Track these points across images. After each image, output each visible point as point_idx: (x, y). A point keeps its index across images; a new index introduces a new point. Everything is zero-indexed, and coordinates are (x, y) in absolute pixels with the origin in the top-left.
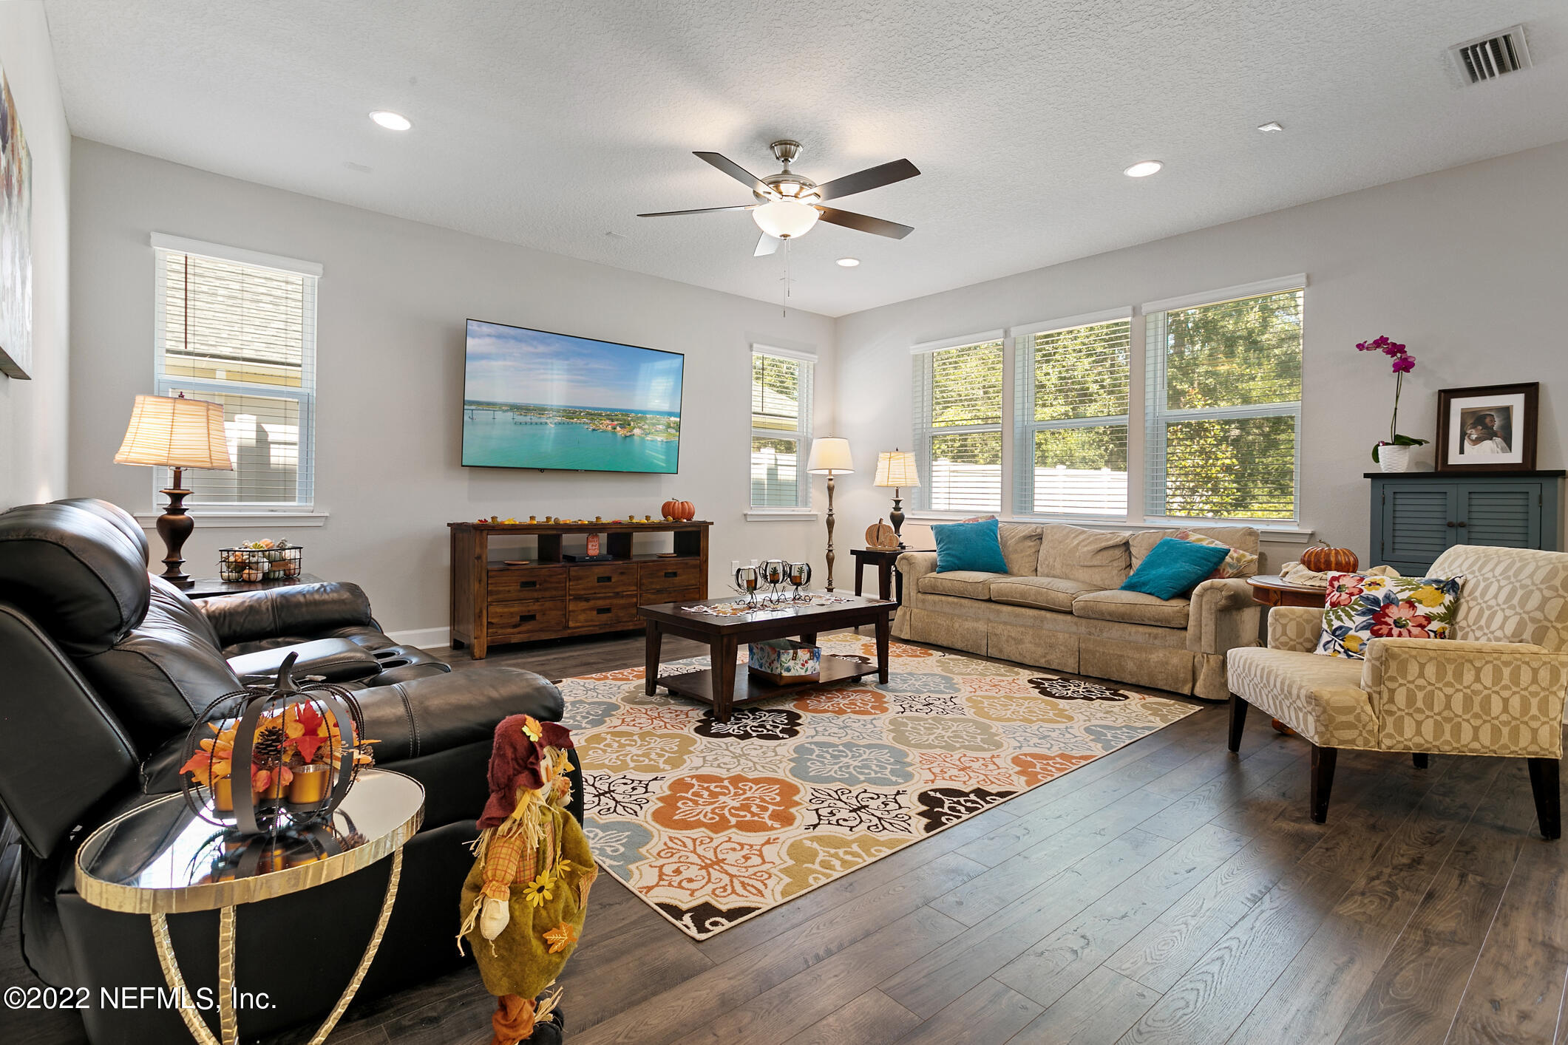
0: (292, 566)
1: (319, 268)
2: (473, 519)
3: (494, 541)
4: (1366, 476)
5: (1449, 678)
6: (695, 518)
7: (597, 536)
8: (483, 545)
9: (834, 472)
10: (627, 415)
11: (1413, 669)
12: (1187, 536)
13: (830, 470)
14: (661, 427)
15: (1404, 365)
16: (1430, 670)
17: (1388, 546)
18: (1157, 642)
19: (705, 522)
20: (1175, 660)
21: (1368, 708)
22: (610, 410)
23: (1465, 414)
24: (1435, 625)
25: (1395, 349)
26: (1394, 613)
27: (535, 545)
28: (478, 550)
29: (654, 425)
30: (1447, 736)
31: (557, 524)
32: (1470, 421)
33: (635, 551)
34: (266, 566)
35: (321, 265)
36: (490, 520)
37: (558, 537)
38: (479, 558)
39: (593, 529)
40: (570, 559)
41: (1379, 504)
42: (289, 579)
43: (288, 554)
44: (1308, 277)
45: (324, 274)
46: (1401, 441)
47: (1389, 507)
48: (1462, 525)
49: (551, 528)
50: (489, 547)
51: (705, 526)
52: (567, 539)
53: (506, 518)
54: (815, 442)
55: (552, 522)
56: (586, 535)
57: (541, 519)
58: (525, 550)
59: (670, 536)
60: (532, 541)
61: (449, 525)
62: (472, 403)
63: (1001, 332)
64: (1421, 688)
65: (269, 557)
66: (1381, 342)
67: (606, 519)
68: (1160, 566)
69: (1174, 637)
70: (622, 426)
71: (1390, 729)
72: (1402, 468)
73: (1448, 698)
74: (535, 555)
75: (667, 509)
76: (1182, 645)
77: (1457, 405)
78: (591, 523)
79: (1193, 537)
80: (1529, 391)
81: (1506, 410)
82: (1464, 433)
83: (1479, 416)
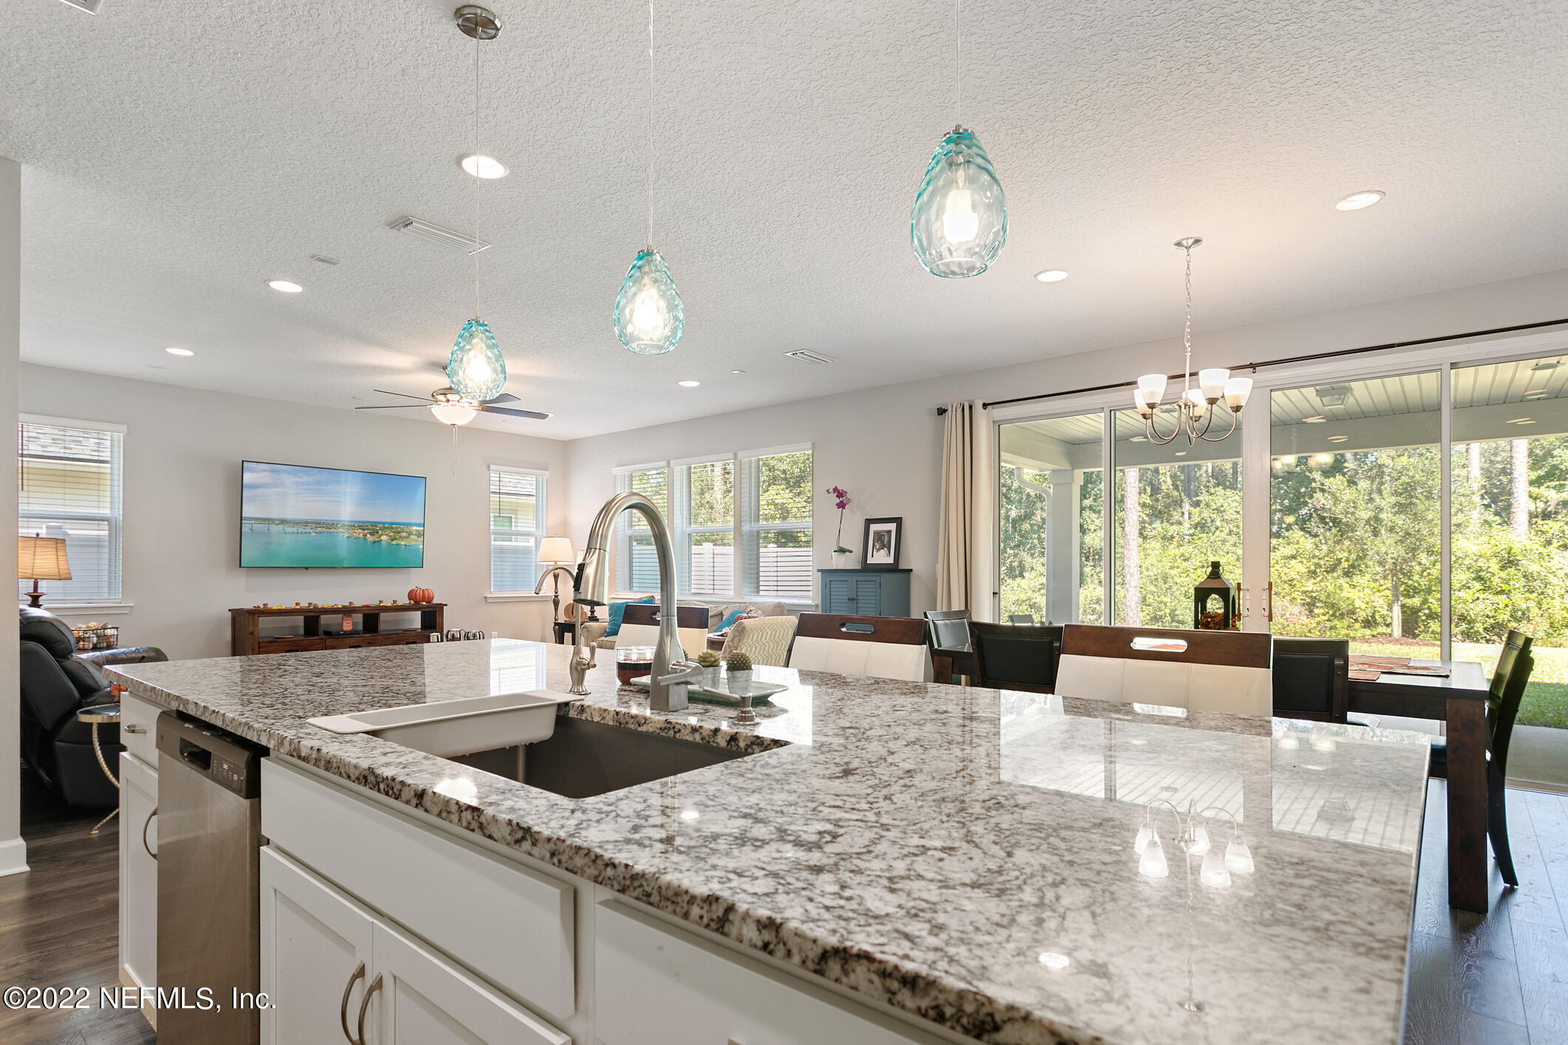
0: (112, 640)
1: (124, 428)
2: (250, 606)
3: (264, 622)
4: (819, 571)
6: (435, 601)
7: (350, 616)
8: (256, 625)
9: (558, 563)
10: (376, 526)
12: (747, 608)
13: (556, 562)
14: (404, 534)
19: (440, 604)
22: (360, 522)
23: (875, 533)
25: (840, 494)
27: (302, 624)
28: (251, 629)
29: (399, 533)
31: (316, 607)
32: (876, 538)
33: (382, 627)
34: (95, 640)
35: (126, 426)
36: (262, 607)
37: (319, 617)
38: (252, 633)
39: (348, 611)
40: (328, 634)
41: (827, 588)
42: (109, 647)
43: (109, 632)
44: (813, 444)
45: (128, 432)
46: (842, 551)
48: (854, 600)
49: (310, 611)
50: (260, 626)
51: (441, 606)
52: (324, 619)
53: (274, 605)
54: (543, 540)
55: (312, 607)
56: (341, 616)
57: (304, 604)
58: (294, 628)
59: (417, 616)
60: (300, 620)
61: (230, 610)
62: (246, 519)
63: (664, 463)
65: (96, 634)
67: (358, 603)
70: (372, 534)
72: (840, 567)
74: (302, 631)
75: (411, 595)
78: (344, 607)
79: (749, 609)
80: (898, 521)
81: (890, 532)
82: (874, 545)
83: (879, 536)
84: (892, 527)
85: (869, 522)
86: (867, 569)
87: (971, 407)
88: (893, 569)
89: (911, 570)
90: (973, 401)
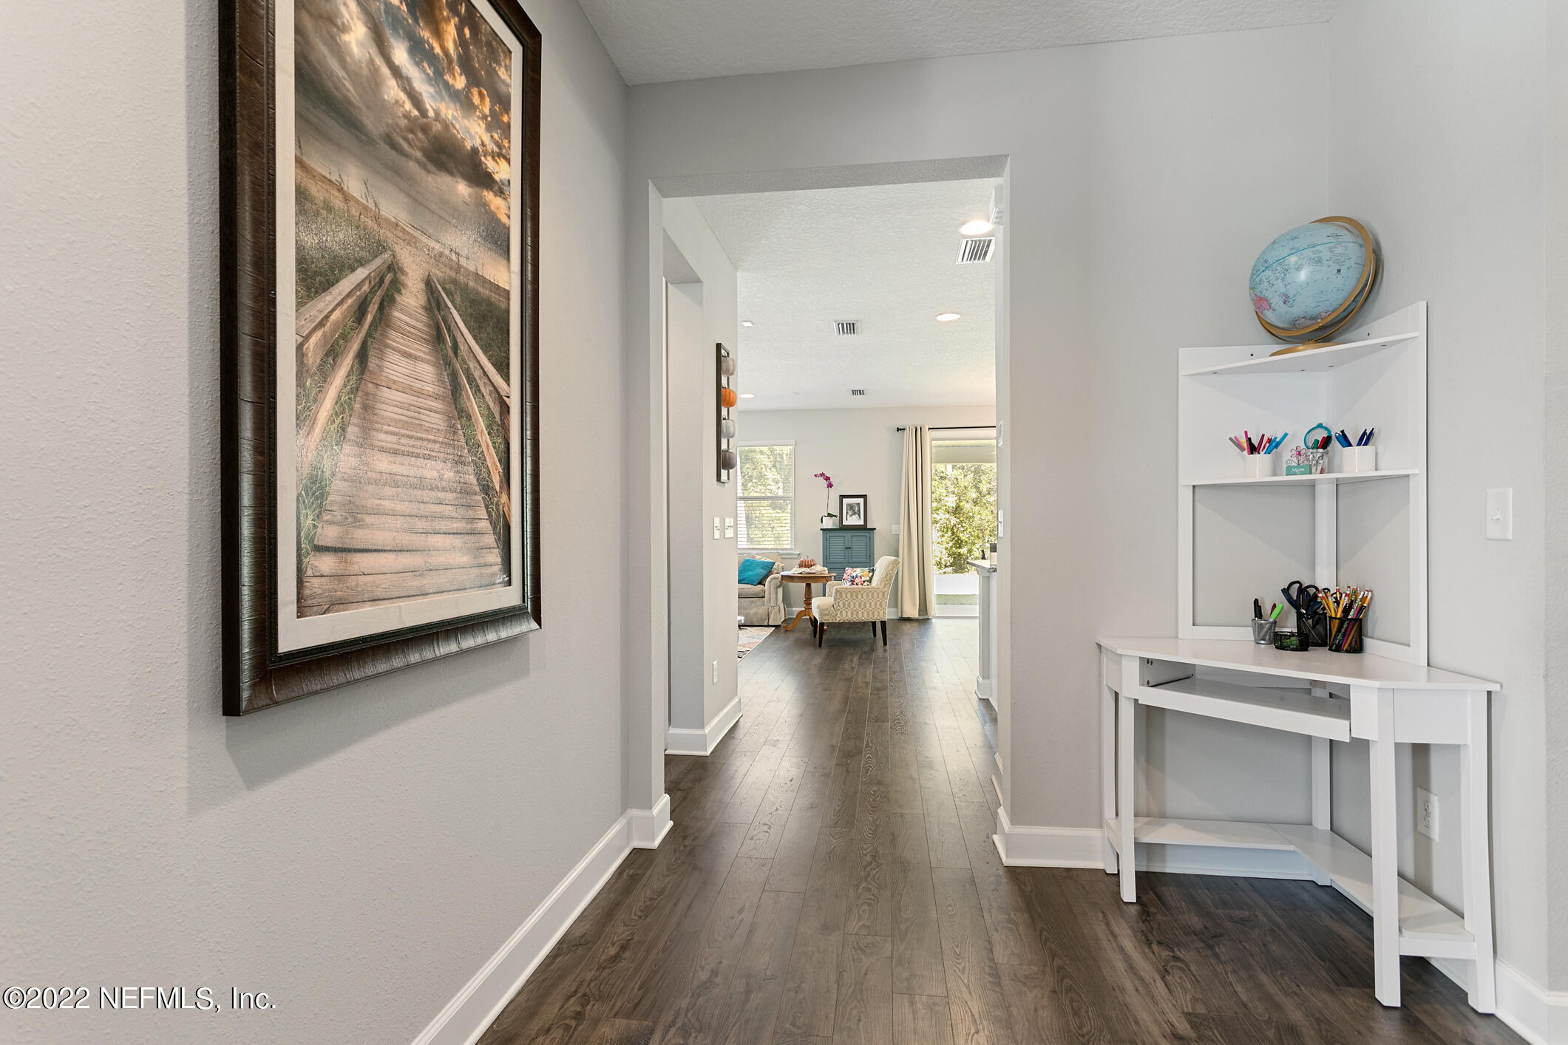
4: (821, 529)
5: (854, 597)
11: (844, 595)
12: (755, 557)
15: (830, 485)
16: (849, 595)
17: (828, 557)
18: (753, 605)
20: (761, 611)
21: (832, 609)
23: (848, 505)
24: (866, 583)
25: (827, 479)
26: (857, 580)
30: (855, 616)
32: (849, 508)
41: (825, 540)
46: (830, 515)
47: (828, 542)
48: (850, 548)
64: (847, 601)
66: (822, 475)
68: (748, 571)
69: (759, 601)
71: (839, 615)
72: (830, 527)
73: (854, 604)
76: (763, 604)
77: (846, 501)
79: (758, 557)
80: (864, 497)
81: (859, 504)
82: (847, 513)
83: (851, 507)
84: (861, 501)
85: (842, 497)
86: (844, 528)
87: (921, 429)
88: (863, 528)
89: (875, 529)
90: (923, 426)
